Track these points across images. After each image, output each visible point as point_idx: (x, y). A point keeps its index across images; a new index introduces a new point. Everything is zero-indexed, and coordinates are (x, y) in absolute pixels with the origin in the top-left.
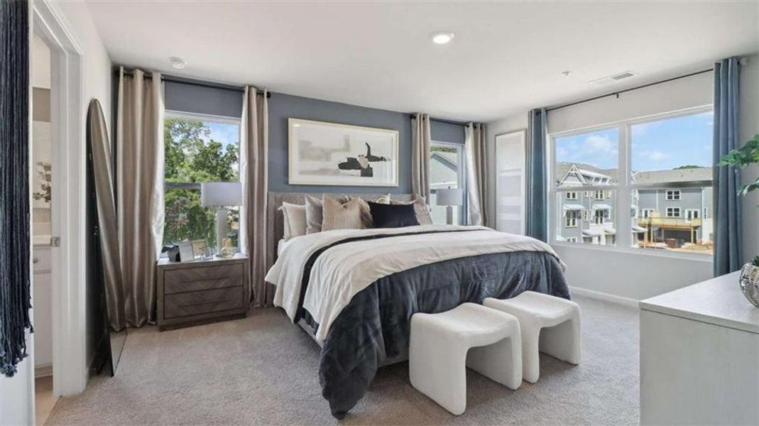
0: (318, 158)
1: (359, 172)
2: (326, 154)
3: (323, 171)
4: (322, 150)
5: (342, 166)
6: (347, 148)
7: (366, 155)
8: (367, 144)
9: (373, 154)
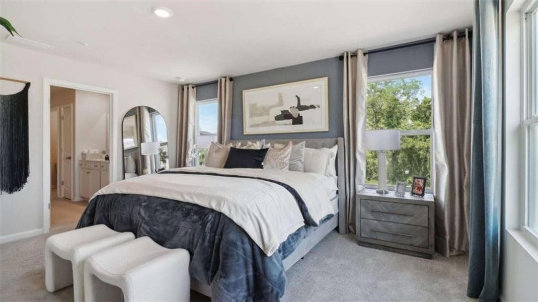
0: (261, 115)
1: (291, 121)
2: (266, 111)
3: (265, 124)
4: (263, 108)
5: (278, 118)
6: (281, 103)
7: (296, 106)
8: (297, 96)
9: (302, 104)
